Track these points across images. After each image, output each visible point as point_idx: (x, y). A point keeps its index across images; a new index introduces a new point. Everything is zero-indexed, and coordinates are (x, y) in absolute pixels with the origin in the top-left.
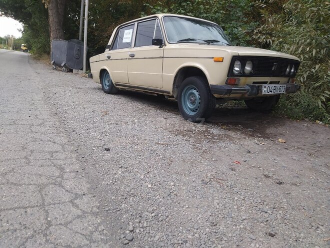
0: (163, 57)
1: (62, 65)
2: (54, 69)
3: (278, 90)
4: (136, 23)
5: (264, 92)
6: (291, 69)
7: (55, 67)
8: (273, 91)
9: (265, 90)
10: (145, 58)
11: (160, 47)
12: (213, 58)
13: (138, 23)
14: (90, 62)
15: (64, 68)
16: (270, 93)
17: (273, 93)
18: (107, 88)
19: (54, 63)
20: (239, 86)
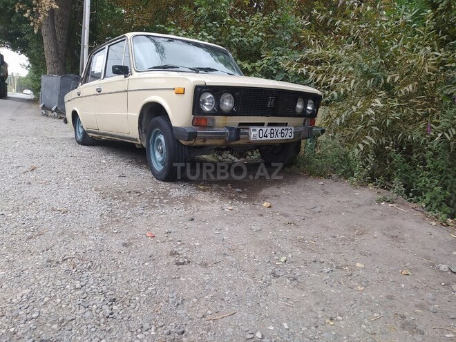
0: (126, 91)
1: (53, 109)
2: (43, 115)
3: (279, 135)
4: (107, 46)
5: (252, 136)
6: (305, 106)
7: (44, 113)
8: (269, 136)
9: (255, 134)
10: (110, 93)
11: (126, 77)
12: (174, 89)
13: (109, 46)
14: (65, 101)
15: (55, 113)
16: (264, 138)
17: (269, 138)
18: (79, 137)
19: (44, 107)
20: (215, 129)
